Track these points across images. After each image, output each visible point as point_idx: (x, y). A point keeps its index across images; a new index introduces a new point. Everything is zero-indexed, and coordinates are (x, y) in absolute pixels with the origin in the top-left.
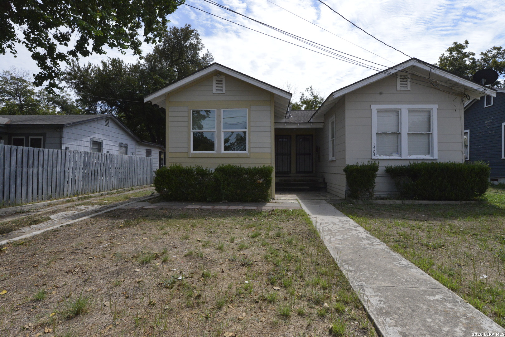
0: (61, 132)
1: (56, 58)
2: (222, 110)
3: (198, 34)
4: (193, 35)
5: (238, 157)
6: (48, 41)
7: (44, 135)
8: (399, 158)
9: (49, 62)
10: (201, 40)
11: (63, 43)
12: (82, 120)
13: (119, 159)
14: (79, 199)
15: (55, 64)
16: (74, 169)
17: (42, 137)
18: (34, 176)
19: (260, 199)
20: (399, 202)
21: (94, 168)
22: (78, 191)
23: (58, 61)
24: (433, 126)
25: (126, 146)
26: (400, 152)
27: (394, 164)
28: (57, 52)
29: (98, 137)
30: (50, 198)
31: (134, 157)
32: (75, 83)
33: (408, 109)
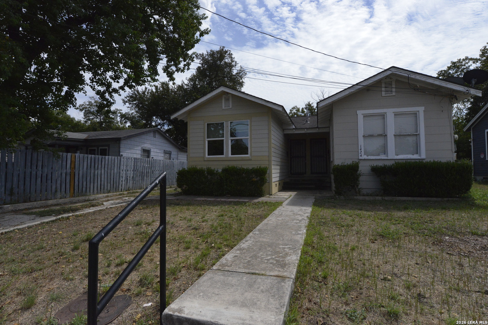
0: (119, 143)
1: (112, 92)
2: (229, 122)
3: (231, 54)
4: (228, 55)
5: (242, 160)
6: (107, 81)
7: (108, 146)
8: (386, 158)
9: (107, 95)
10: (234, 58)
11: (116, 81)
12: (134, 134)
13: (161, 164)
14: (128, 193)
15: (111, 96)
16: (126, 171)
17: (107, 148)
18: (98, 176)
19: (256, 194)
20: (379, 198)
21: (141, 170)
22: (129, 188)
23: (113, 94)
24: (419, 127)
25: (170, 152)
26: (387, 153)
27: (381, 164)
28: (112, 87)
29: (147, 146)
30: (109, 192)
31: (174, 162)
32: (135, 104)
33: (393, 112)
